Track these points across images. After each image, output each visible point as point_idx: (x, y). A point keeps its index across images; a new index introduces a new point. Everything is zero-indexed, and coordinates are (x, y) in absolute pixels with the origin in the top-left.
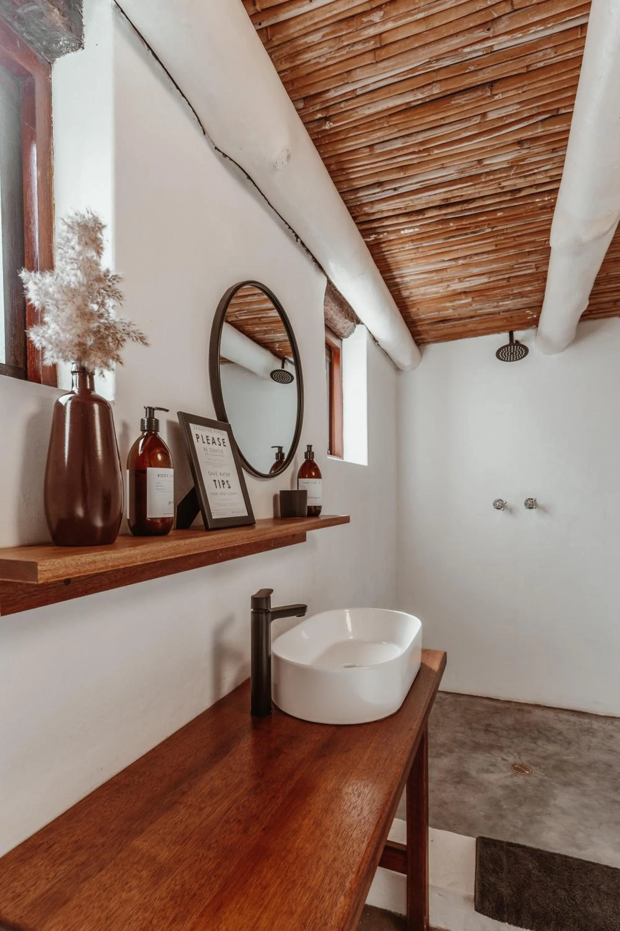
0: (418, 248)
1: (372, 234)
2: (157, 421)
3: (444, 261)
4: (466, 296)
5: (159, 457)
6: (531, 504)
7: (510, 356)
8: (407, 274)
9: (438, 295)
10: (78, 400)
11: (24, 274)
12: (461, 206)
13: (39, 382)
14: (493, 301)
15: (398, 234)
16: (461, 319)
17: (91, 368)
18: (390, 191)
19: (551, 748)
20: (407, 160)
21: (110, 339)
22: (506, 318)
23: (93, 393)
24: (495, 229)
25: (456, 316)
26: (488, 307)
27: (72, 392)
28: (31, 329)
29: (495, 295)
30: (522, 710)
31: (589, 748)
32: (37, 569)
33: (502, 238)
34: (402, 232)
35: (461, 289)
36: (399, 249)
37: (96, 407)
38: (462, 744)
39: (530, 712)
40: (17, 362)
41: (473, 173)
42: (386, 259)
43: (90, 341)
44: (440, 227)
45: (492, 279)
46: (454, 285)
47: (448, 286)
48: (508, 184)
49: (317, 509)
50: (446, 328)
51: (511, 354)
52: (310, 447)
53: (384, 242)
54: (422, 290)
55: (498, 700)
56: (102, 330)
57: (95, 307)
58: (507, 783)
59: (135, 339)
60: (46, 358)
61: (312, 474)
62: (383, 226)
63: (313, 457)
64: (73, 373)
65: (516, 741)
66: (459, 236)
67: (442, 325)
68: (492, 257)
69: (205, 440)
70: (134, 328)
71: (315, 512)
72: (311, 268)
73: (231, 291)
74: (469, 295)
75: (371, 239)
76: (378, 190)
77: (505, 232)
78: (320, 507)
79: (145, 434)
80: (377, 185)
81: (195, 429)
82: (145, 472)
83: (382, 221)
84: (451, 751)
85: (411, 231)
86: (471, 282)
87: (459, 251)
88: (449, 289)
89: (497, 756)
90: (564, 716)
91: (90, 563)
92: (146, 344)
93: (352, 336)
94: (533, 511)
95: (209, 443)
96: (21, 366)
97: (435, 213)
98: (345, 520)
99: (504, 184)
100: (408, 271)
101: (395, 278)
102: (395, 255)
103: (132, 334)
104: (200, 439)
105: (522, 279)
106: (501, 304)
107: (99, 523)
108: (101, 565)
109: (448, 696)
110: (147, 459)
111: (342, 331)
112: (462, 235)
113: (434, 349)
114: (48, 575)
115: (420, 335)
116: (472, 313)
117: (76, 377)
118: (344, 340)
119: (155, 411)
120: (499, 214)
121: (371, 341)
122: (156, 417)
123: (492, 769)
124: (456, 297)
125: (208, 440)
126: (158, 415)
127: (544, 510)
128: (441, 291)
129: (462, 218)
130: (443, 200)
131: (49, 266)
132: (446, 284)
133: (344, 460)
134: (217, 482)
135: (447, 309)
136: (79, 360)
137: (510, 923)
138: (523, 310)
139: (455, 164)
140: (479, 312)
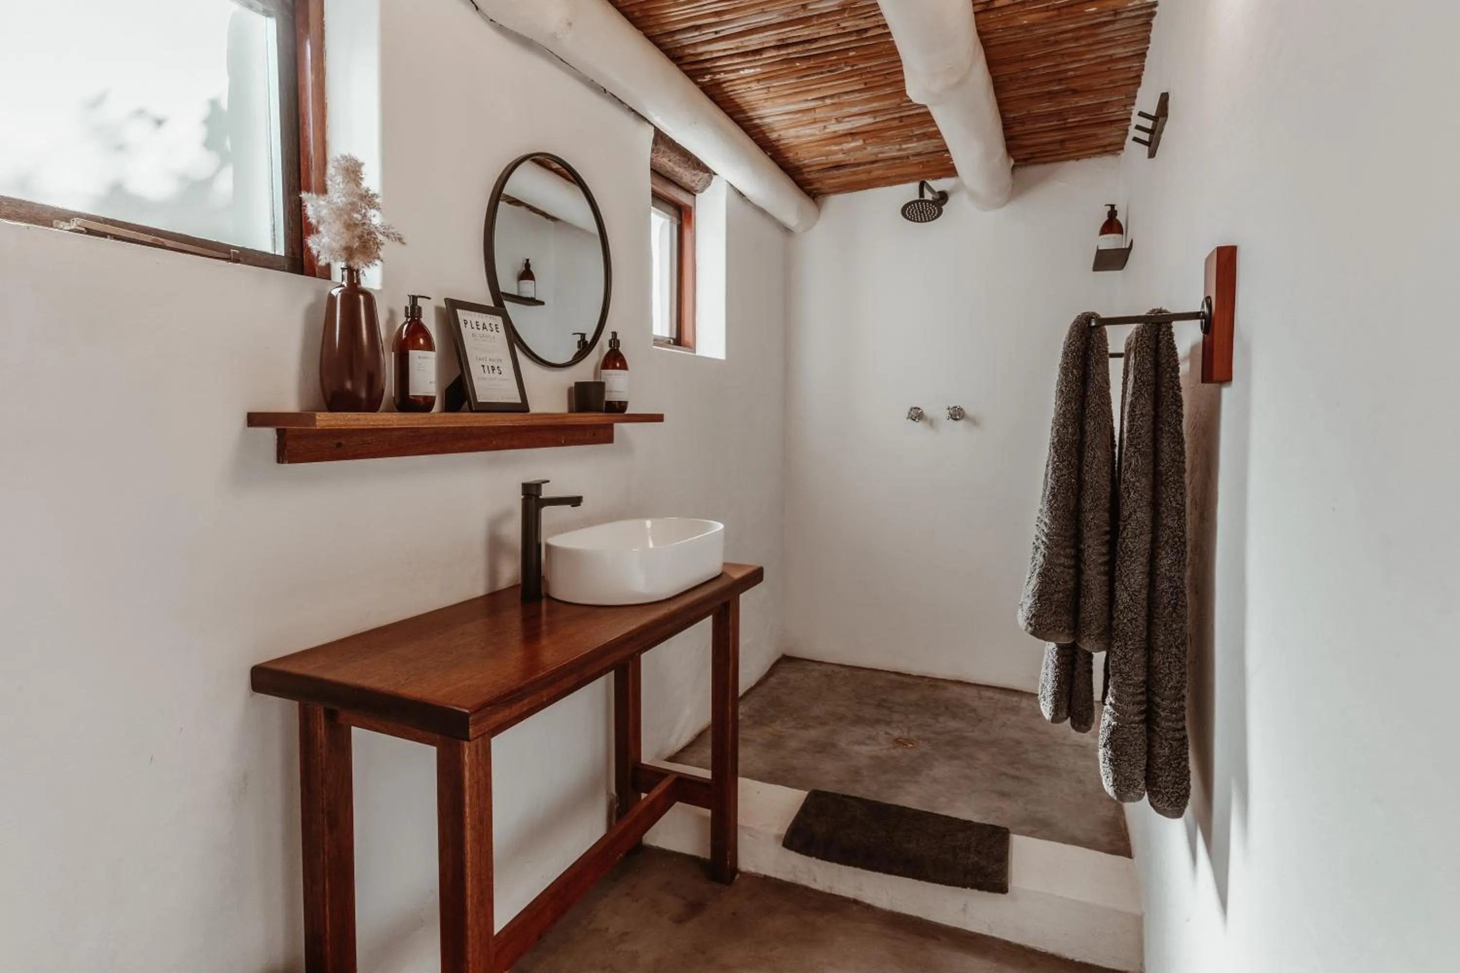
0: (769, 87)
1: (707, 74)
2: (420, 309)
3: (807, 100)
4: (853, 139)
5: (421, 341)
6: (957, 414)
7: (921, 216)
8: (767, 115)
9: (817, 138)
10: (348, 292)
11: (304, 195)
12: (801, 46)
13: (315, 276)
14: (894, 144)
15: (738, 74)
16: (859, 165)
17: (356, 267)
18: (711, 34)
19: (953, 724)
20: (720, 7)
21: (371, 243)
22: (921, 163)
23: (359, 286)
24: (856, 67)
25: (852, 161)
26: (891, 151)
27: (342, 286)
28: (309, 238)
29: (892, 137)
30: (936, 686)
31: (1004, 724)
32: (315, 419)
33: (869, 76)
34: (742, 72)
35: (843, 130)
36: (745, 89)
37: (361, 297)
38: (841, 718)
39: (945, 688)
40: (293, 253)
41: (802, 16)
42: (733, 99)
43: (356, 244)
44: (785, 66)
45: (878, 119)
46: (831, 126)
47: (825, 127)
48: (849, 25)
49: (623, 405)
50: (843, 176)
51: (920, 212)
52: (614, 334)
53: (725, 82)
54: (792, 132)
55: (909, 675)
56: (365, 235)
57: (359, 217)
58: (880, 754)
59: (394, 239)
60: (321, 260)
61: (616, 365)
62: (716, 67)
63: (618, 346)
64: (343, 269)
65: (912, 717)
66: (814, 74)
67: (835, 172)
68: (866, 95)
69: (474, 325)
70: (393, 230)
71: (618, 408)
72: (629, 120)
73: (511, 167)
74: (857, 137)
75: (706, 80)
76: (697, 34)
77: (869, 70)
78: (626, 403)
79: (409, 320)
80: (695, 28)
81: (462, 314)
82: (407, 354)
83: (715, 61)
84: (823, 724)
85: (752, 71)
86: (853, 122)
87: (822, 90)
88: (827, 130)
89: (880, 731)
90: (989, 693)
91: (355, 420)
92: (404, 243)
93: (708, 190)
94: (961, 423)
95: (478, 329)
96: (298, 257)
97: (774, 53)
98: (658, 418)
99: (843, 25)
100: (769, 111)
101: (752, 120)
102: (743, 95)
103: (392, 236)
104: (469, 325)
105: (917, 120)
106: (904, 146)
107: (363, 394)
108: (362, 423)
109: (842, 669)
110: (410, 342)
111: (693, 185)
112: (817, 74)
113: (836, 203)
114: (324, 424)
115: (811, 184)
116: (873, 158)
117: (346, 273)
118: (698, 195)
119: (419, 299)
120: (851, 54)
121: (735, 198)
122: (419, 304)
123: (867, 742)
124: (843, 139)
125: (478, 325)
126: (420, 302)
127: (974, 422)
128: (817, 133)
129: (809, 58)
130: (779, 40)
131: (323, 190)
132: (822, 125)
133: (697, 354)
134: (486, 368)
135: (835, 153)
136: (347, 260)
137: (817, 857)
138: (940, 153)
139: (777, 8)
140: (880, 155)
